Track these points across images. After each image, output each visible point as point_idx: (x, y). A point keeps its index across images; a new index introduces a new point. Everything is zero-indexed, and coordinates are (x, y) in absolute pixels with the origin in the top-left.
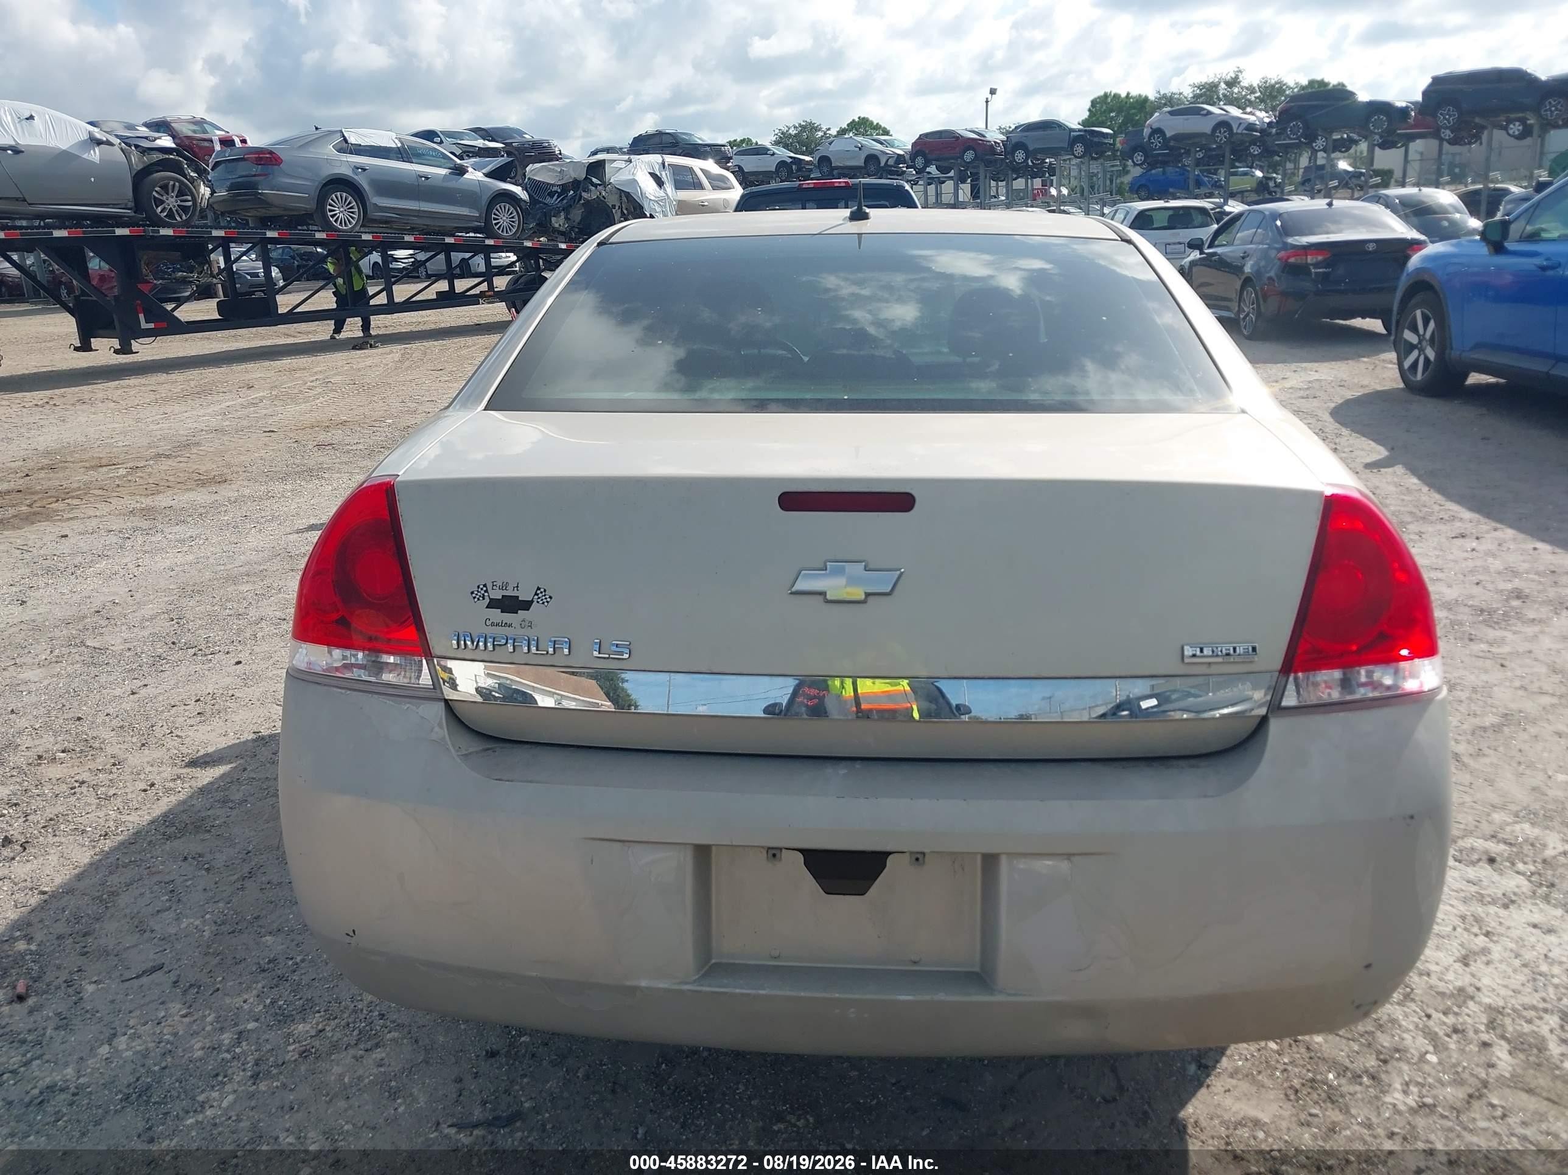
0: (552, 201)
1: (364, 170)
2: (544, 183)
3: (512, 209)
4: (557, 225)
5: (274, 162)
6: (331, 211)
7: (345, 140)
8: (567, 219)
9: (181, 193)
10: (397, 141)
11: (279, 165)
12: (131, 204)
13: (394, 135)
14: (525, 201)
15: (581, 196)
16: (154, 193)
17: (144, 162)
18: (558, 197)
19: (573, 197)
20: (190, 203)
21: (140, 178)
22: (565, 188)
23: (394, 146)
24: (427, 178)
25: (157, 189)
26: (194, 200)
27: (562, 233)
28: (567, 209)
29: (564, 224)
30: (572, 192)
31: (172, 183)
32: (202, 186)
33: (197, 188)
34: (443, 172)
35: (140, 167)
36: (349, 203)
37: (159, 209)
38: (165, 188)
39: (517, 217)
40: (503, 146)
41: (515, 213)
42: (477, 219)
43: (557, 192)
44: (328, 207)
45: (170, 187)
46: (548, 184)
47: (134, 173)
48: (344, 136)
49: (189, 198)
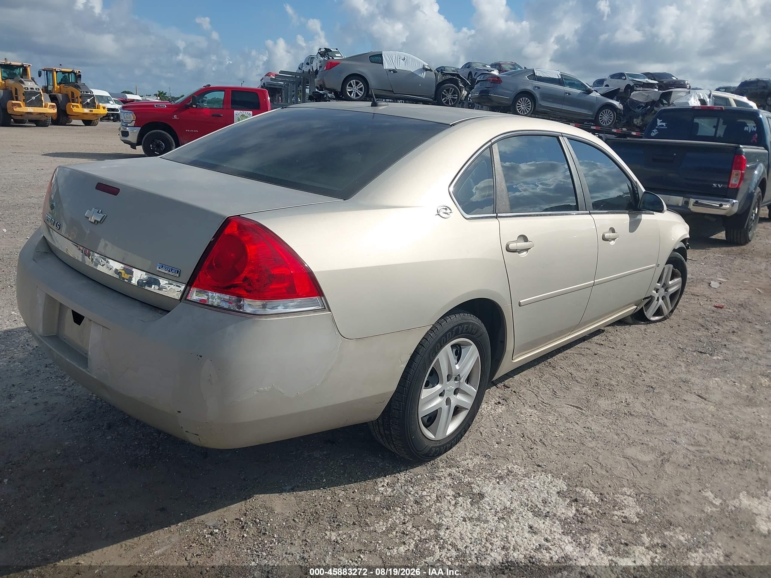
0: (639, 111)
1: (539, 88)
2: (637, 101)
3: (611, 113)
4: (636, 123)
5: (498, 82)
6: (518, 106)
7: (534, 74)
8: (642, 120)
9: (454, 93)
10: (559, 76)
11: (500, 83)
12: (433, 96)
13: (559, 73)
14: (620, 109)
15: (653, 109)
16: (443, 92)
17: (443, 79)
18: (643, 109)
19: (649, 109)
20: (456, 98)
21: (439, 86)
22: (647, 104)
23: (557, 78)
24: (569, 94)
25: (445, 91)
26: (458, 97)
27: (638, 127)
28: (644, 115)
29: (640, 123)
30: (649, 107)
31: (451, 88)
32: (464, 91)
33: (461, 91)
34: (579, 91)
35: (441, 81)
36: (528, 103)
37: (443, 99)
38: (448, 90)
39: (613, 117)
40: (657, 82)
41: (612, 115)
42: (591, 116)
43: (642, 106)
44: (518, 104)
45: (450, 91)
46: (639, 102)
47: (437, 83)
48: (534, 72)
49: (457, 95)
